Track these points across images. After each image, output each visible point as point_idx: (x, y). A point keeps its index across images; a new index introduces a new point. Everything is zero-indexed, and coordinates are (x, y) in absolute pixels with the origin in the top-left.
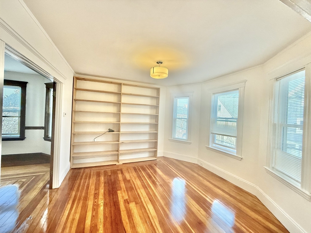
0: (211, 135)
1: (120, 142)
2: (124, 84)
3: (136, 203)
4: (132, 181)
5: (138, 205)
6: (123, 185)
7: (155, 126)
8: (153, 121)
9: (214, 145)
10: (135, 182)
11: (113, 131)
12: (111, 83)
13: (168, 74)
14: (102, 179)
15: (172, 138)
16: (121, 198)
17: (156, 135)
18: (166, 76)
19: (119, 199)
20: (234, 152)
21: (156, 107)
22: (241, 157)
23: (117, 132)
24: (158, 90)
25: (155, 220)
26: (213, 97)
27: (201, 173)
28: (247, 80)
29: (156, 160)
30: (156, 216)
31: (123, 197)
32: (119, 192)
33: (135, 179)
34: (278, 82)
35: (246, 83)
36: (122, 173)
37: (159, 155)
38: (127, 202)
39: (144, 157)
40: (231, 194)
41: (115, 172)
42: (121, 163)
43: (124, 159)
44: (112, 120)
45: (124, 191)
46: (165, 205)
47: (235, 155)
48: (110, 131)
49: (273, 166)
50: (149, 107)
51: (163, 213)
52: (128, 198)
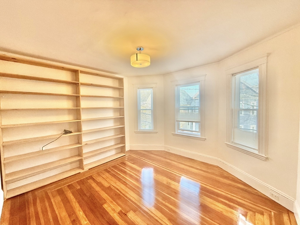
0: (176, 123)
1: (83, 144)
3: (135, 211)
4: (112, 186)
5: (137, 212)
6: (104, 195)
7: (121, 120)
8: (117, 115)
9: (179, 131)
10: (117, 187)
11: (71, 132)
12: (63, 69)
15: (138, 130)
16: (113, 212)
17: (122, 130)
18: (148, 64)
19: (111, 215)
20: (199, 135)
21: (120, 99)
22: (205, 138)
23: (76, 132)
24: (121, 80)
25: (164, 220)
26: (176, 88)
27: (172, 158)
28: (206, 75)
29: (125, 155)
30: (163, 216)
31: (114, 210)
32: (105, 206)
33: (116, 183)
36: (94, 180)
37: (127, 149)
38: (121, 214)
39: (111, 155)
40: (203, 169)
41: (81, 182)
42: (86, 169)
43: (89, 163)
44: (68, 118)
45: (112, 202)
47: (200, 137)
48: (66, 132)
49: (232, 141)
50: (111, 99)
52: (120, 209)
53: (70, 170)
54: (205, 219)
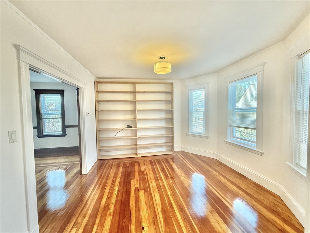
0: (229, 129)
1: (137, 137)
2: (138, 83)
3: (145, 191)
4: (146, 172)
5: (146, 193)
6: (137, 175)
7: (171, 121)
8: (169, 116)
9: (234, 139)
10: (148, 173)
11: (131, 127)
12: (126, 83)
13: (170, 68)
14: (121, 169)
15: (189, 132)
16: (133, 186)
17: (171, 130)
18: (169, 70)
19: (131, 187)
20: (254, 146)
21: (171, 102)
22: (262, 152)
23: (135, 127)
24: (172, 84)
25: (158, 207)
26: (229, 86)
27: (218, 168)
28: (265, 63)
29: (173, 154)
30: (161, 204)
31: (135, 185)
32: (132, 181)
33: (149, 170)
34: (301, 60)
35: (265, 66)
36: (139, 165)
37: (176, 149)
38: (137, 190)
39: (162, 151)
41: (132, 164)
42: (139, 156)
43: (142, 152)
44: (130, 117)
45: (137, 180)
46: (171, 195)
47: (255, 149)
48: (129, 127)
49: (297, 162)
50: (163, 102)
51: (168, 201)
52: (139, 186)
53: (131, 154)
54: (194, 226)
